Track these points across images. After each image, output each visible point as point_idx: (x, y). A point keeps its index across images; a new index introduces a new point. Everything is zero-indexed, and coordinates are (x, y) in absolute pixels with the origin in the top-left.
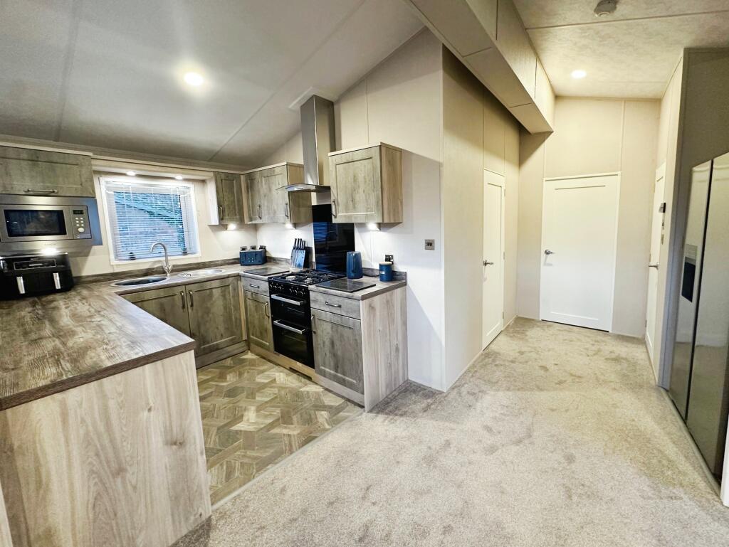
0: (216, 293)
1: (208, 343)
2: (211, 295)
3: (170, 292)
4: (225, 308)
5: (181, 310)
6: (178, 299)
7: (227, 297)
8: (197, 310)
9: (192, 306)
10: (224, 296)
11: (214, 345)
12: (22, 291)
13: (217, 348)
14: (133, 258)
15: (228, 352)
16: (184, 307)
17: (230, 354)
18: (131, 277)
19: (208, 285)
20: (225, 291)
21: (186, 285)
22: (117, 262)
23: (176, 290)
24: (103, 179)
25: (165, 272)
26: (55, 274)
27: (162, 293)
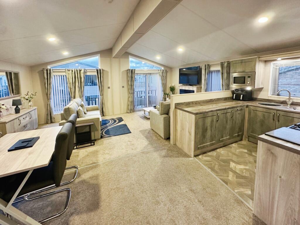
2: (292, 120)
3: (269, 111)
5: (272, 121)
6: (271, 115)
8: (281, 125)
9: (278, 121)
12: (234, 98)
14: (278, 95)
16: (274, 119)
19: (291, 115)
21: (277, 110)
22: (271, 95)
23: (272, 111)
24: (272, 63)
25: (287, 104)
26: (242, 96)
27: (265, 110)
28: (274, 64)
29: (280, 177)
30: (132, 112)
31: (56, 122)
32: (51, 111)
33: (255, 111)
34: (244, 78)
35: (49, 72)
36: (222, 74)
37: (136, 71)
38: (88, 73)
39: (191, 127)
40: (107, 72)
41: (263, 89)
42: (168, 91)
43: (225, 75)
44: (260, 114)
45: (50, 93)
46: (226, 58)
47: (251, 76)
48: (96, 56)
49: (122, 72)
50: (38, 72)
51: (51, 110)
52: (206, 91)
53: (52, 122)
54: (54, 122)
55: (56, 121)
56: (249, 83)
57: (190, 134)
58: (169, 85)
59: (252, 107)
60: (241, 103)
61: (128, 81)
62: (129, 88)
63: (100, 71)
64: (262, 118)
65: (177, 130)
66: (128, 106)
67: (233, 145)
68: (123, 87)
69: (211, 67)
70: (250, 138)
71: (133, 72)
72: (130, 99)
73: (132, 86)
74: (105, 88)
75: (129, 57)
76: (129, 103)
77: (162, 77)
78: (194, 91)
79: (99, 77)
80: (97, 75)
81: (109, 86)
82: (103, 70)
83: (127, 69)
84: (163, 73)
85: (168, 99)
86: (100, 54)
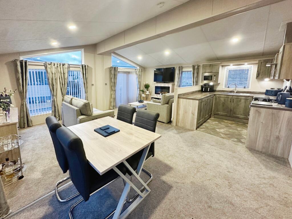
0: (243, 101)
1: (236, 114)
2: (240, 101)
3: (228, 97)
4: (245, 106)
5: (229, 102)
6: (229, 99)
7: (247, 103)
8: (234, 104)
9: (233, 102)
10: (245, 102)
11: (237, 116)
12: (204, 90)
13: (238, 118)
14: (228, 87)
15: (243, 121)
16: (230, 102)
17: (244, 122)
18: (226, 92)
19: (240, 97)
20: (246, 101)
21: (233, 96)
22: (224, 88)
23: (230, 97)
24: (226, 67)
25: (234, 92)
26: (209, 88)
27: (226, 96)
28: (227, 68)
29: (262, 122)
30: (115, 108)
31: (35, 125)
32: (28, 113)
33: (220, 98)
34: (211, 77)
35: (24, 65)
36: (194, 74)
37: (118, 69)
38: (71, 68)
39: (195, 110)
40: (91, 68)
41: (220, 84)
42: (142, 88)
43: (196, 75)
44: (222, 99)
45: (26, 91)
46: (196, 62)
47: (216, 75)
48: (79, 51)
49: (105, 69)
50: (6, 64)
51: (27, 111)
52: (179, 87)
53: (28, 126)
54: (31, 125)
55: (33, 124)
56: (214, 80)
57: (194, 115)
58: (144, 83)
59: (217, 95)
60: (208, 94)
61: (111, 79)
62: (112, 85)
63: (85, 66)
64: (223, 101)
65: (179, 114)
66: (111, 103)
67: (208, 120)
68: (106, 84)
69: (183, 69)
70: (215, 115)
71: (116, 69)
72: (113, 96)
73: (115, 83)
74: (89, 85)
75: (112, 55)
76: (112, 100)
77: (139, 75)
78: (169, 87)
79: (84, 73)
80: (82, 71)
81: (93, 84)
82: (88, 66)
83: (110, 67)
84: (139, 72)
85: (143, 95)
86: (84, 49)
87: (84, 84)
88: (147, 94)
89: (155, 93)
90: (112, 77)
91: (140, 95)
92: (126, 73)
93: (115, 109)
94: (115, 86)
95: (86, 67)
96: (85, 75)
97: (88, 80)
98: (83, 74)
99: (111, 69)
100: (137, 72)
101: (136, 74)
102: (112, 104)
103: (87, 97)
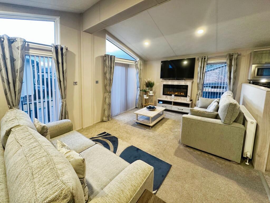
36: (230, 66)
37: (115, 59)
38: (31, 50)
40: (73, 55)
43: (234, 68)
49: (96, 58)
61: (105, 74)
62: (107, 83)
63: (62, 49)
66: (104, 111)
68: (97, 82)
71: (113, 60)
72: (107, 100)
73: (111, 80)
74: (69, 83)
75: (106, 38)
76: (106, 107)
77: (140, 70)
78: (187, 86)
79: (60, 61)
80: (56, 59)
81: (75, 81)
82: (67, 50)
83: (103, 55)
84: (140, 65)
85: (145, 97)
86: (60, 17)
87: (60, 81)
88: (150, 94)
89: (164, 94)
90: (106, 71)
91: (141, 96)
92: (124, 66)
93: (110, 120)
94: (110, 84)
95: (64, 51)
96: (60, 65)
97: (68, 75)
98: (58, 63)
99: (105, 58)
100: (138, 65)
101: (137, 67)
102: (106, 113)
103: (64, 105)
